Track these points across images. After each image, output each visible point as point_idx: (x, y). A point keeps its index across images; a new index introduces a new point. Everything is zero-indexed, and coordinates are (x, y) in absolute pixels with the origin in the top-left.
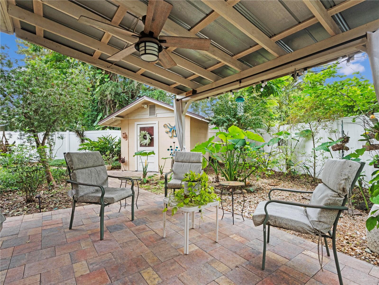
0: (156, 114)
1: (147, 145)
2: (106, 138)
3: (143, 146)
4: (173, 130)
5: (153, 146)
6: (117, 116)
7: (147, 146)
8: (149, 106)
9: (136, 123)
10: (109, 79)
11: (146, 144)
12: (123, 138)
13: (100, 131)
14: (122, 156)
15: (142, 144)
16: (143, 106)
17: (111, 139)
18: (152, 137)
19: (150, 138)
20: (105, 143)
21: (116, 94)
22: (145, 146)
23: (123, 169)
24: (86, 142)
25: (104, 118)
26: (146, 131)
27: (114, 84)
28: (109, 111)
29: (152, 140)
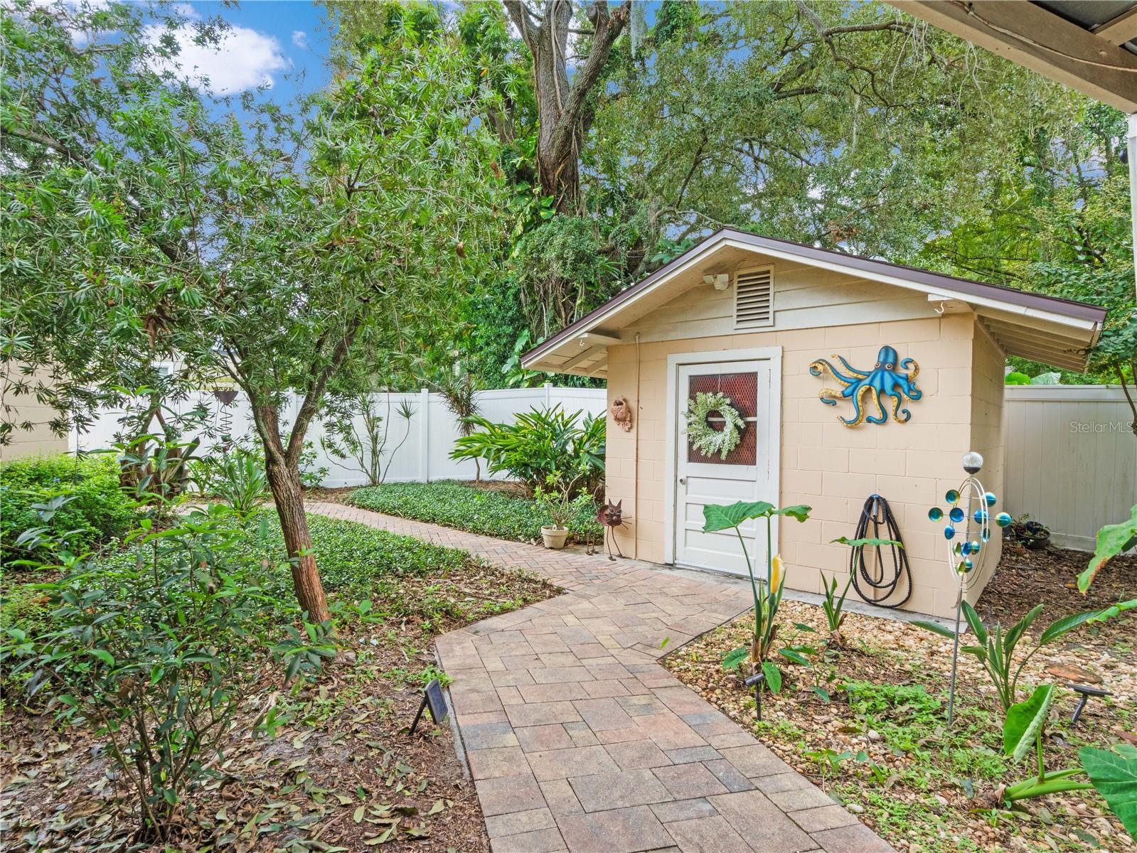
0: (771, 315)
1: (724, 456)
2: (543, 416)
3: (705, 460)
4: (869, 390)
5: (753, 462)
6: (596, 331)
7: (721, 462)
8: (736, 280)
9: (674, 359)
10: (554, 212)
11: (720, 451)
12: (615, 423)
13: (525, 391)
14: (611, 497)
15: (700, 449)
16: (709, 279)
17: (560, 419)
18: (750, 419)
19: (741, 423)
20: (541, 437)
21: (582, 257)
22: (716, 458)
23: (615, 552)
24: (479, 429)
25: (535, 345)
26: (720, 395)
27: (571, 223)
28: (553, 321)
29: (747, 434)
